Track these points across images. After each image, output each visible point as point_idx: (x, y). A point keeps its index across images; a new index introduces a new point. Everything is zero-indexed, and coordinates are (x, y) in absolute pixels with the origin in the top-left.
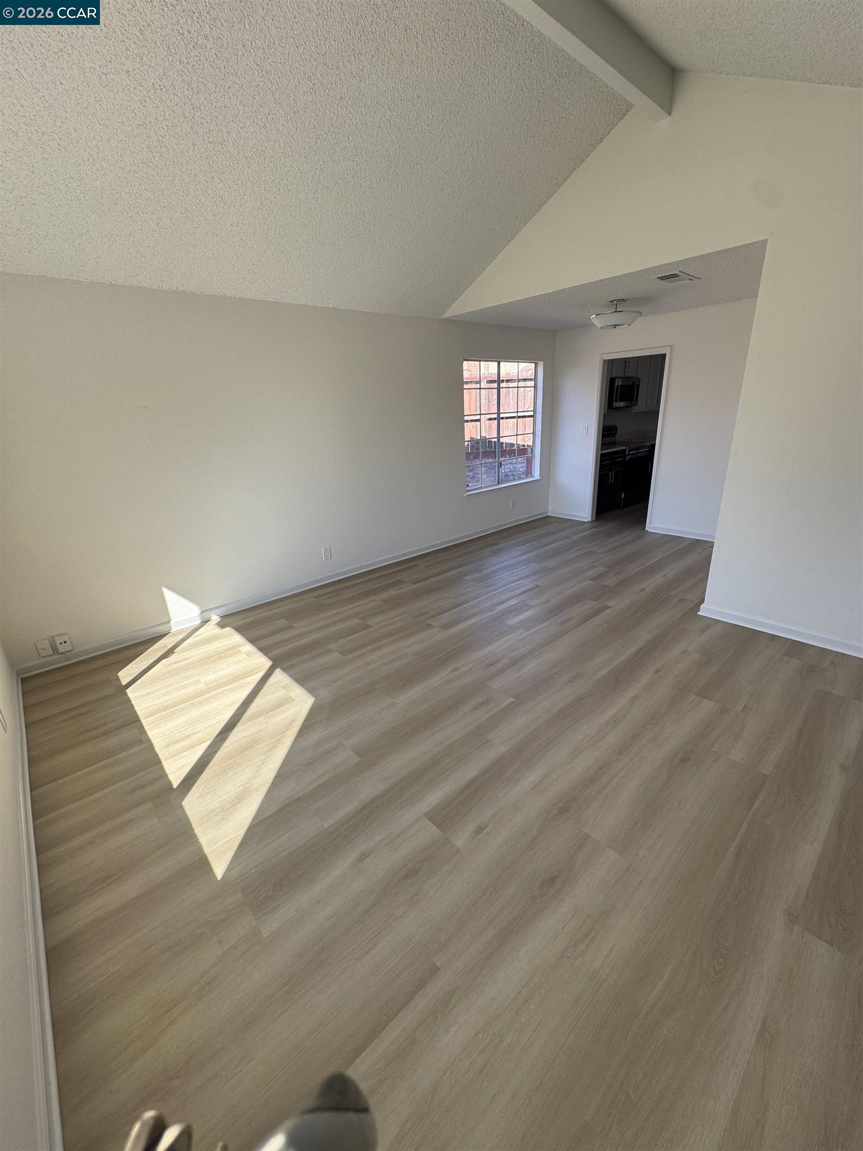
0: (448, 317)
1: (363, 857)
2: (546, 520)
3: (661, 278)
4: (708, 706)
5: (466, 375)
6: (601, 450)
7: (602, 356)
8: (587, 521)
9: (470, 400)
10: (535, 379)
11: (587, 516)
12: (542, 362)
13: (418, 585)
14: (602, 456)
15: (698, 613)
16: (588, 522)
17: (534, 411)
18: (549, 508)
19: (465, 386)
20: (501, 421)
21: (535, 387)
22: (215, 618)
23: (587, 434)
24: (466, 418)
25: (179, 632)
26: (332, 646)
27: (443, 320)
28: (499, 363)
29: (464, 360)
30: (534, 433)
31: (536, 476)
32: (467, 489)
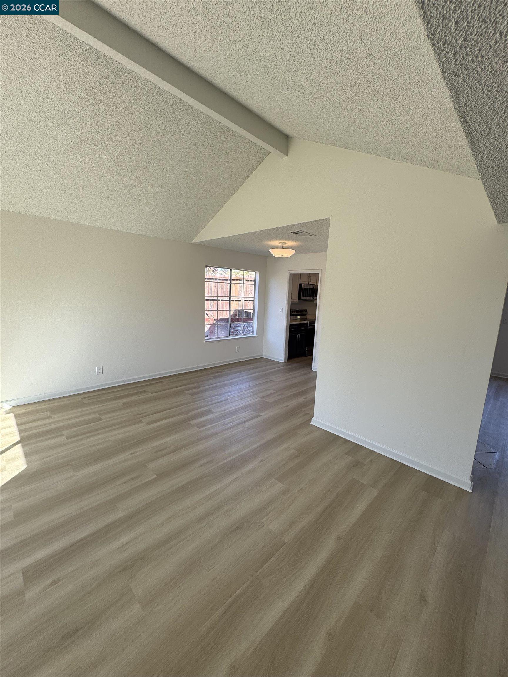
0: (195, 243)
2: (260, 360)
3: (294, 233)
4: (279, 486)
5: (207, 275)
6: (290, 322)
7: (289, 271)
8: (282, 362)
9: (210, 288)
10: (255, 281)
11: (282, 359)
12: (258, 272)
13: (153, 394)
14: (290, 325)
15: (311, 423)
17: (254, 297)
18: (263, 353)
19: (206, 280)
20: (231, 302)
21: (255, 285)
22: (8, 407)
23: (282, 312)
24: (206, 298)
27: (193, 244)
28: (231, 270)
29: (207, 266)
30: (254, 310)
31: (255, 334)
32: (206, 338)
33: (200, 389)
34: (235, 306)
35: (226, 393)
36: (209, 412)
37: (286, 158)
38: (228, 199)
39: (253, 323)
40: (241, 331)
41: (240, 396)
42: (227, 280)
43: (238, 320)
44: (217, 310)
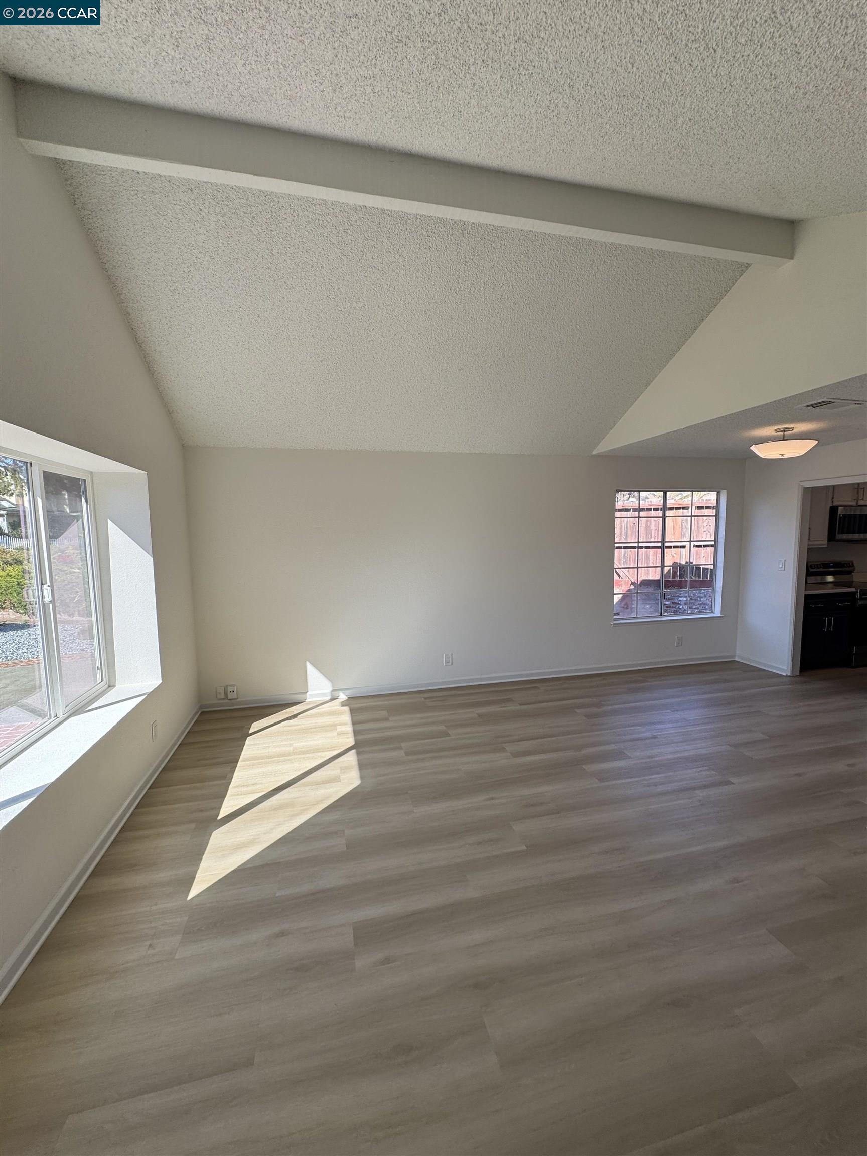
0: (598, 453)
1: (282, 934)
2: (730, 665)
3: (812, 406)
5: (619, 505)
6: (805, 589)
7: (802, 483)
8: (785, 674)
9: (623, 529)
10: (717, 507)
11: (785, 668)
12: (725, 491)
14: (807, 596)
16: (787, 676)
17: (716, 541)
18: (737, 652)
19: (618, 514)
20: (666, 550)
21: (717, 515)
22: (343, 697)
23: (784, 570)
24: (616, 545)
25: (309, 703)
26: (403, 745)
27: (592, 455)
28: (665, 493)
29: (618, 491)
30: (715, 565)
31: (718, 612)
32: (615, 617)
33: (605, 708)
34: (673, 557)
35: (654, 723)
36: (619, 755)
37: (789, 264)
38: (660, 370)
39: (714, 591)
40: (685, 604)
41: (683, 735)
42: (656, 509)
43: (680, 585)
44: (638, 568)
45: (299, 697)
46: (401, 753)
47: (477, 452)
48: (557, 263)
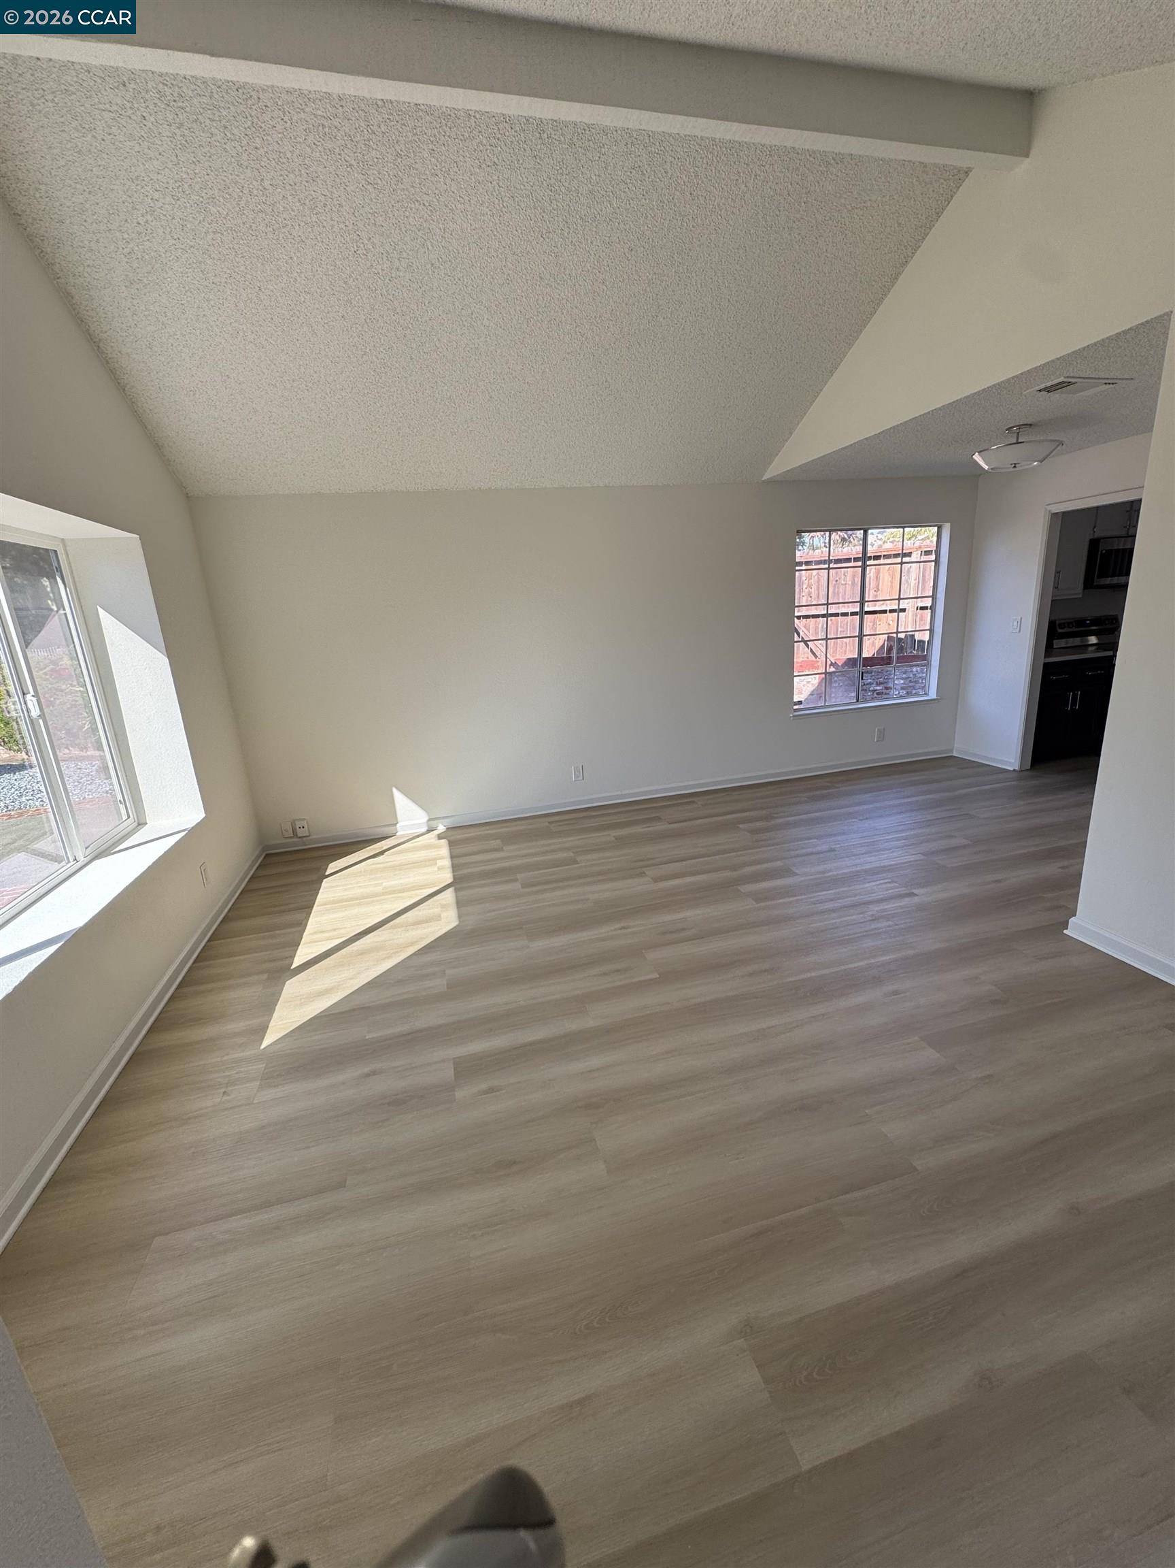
0: (771, 478)
2: (947, 762)
6: (1045, 657)
7: (1049, 508)
8: (1012, 769)
10: (937, 550)
11: (1013, 761)
12: (949, 524)
14: (1046, 666)
15: (1065, 932)
16: (1014, 770)
17: (934, 597)
18: (955, 745)
19: (798, 568)
20: (866, 616)
21: (937, 561)
22: (441, 828)
23: (1020, 631)
24: (798, 612)
26: (519, 876)
27: (764, 482)
28: (866, 532)
29: (799, 532)
30: (931, 630)
31: (933, 694)
32: (795, 707)
33: (773, 822)
35: (835, 835)
36: (785, 872)
37: (1023, 167)
38: (850, 345)
39: (928, 665)
40: (902, 688)
41: (867, 846)
42: (856, 560)
43: (888, 661)
44: (827, 639)
45: (388, 830)
46: (517, 885)
47: (601, 485)
48: (686, 180)
